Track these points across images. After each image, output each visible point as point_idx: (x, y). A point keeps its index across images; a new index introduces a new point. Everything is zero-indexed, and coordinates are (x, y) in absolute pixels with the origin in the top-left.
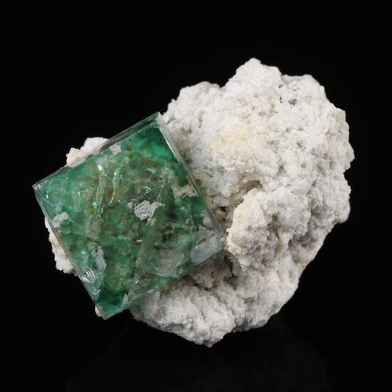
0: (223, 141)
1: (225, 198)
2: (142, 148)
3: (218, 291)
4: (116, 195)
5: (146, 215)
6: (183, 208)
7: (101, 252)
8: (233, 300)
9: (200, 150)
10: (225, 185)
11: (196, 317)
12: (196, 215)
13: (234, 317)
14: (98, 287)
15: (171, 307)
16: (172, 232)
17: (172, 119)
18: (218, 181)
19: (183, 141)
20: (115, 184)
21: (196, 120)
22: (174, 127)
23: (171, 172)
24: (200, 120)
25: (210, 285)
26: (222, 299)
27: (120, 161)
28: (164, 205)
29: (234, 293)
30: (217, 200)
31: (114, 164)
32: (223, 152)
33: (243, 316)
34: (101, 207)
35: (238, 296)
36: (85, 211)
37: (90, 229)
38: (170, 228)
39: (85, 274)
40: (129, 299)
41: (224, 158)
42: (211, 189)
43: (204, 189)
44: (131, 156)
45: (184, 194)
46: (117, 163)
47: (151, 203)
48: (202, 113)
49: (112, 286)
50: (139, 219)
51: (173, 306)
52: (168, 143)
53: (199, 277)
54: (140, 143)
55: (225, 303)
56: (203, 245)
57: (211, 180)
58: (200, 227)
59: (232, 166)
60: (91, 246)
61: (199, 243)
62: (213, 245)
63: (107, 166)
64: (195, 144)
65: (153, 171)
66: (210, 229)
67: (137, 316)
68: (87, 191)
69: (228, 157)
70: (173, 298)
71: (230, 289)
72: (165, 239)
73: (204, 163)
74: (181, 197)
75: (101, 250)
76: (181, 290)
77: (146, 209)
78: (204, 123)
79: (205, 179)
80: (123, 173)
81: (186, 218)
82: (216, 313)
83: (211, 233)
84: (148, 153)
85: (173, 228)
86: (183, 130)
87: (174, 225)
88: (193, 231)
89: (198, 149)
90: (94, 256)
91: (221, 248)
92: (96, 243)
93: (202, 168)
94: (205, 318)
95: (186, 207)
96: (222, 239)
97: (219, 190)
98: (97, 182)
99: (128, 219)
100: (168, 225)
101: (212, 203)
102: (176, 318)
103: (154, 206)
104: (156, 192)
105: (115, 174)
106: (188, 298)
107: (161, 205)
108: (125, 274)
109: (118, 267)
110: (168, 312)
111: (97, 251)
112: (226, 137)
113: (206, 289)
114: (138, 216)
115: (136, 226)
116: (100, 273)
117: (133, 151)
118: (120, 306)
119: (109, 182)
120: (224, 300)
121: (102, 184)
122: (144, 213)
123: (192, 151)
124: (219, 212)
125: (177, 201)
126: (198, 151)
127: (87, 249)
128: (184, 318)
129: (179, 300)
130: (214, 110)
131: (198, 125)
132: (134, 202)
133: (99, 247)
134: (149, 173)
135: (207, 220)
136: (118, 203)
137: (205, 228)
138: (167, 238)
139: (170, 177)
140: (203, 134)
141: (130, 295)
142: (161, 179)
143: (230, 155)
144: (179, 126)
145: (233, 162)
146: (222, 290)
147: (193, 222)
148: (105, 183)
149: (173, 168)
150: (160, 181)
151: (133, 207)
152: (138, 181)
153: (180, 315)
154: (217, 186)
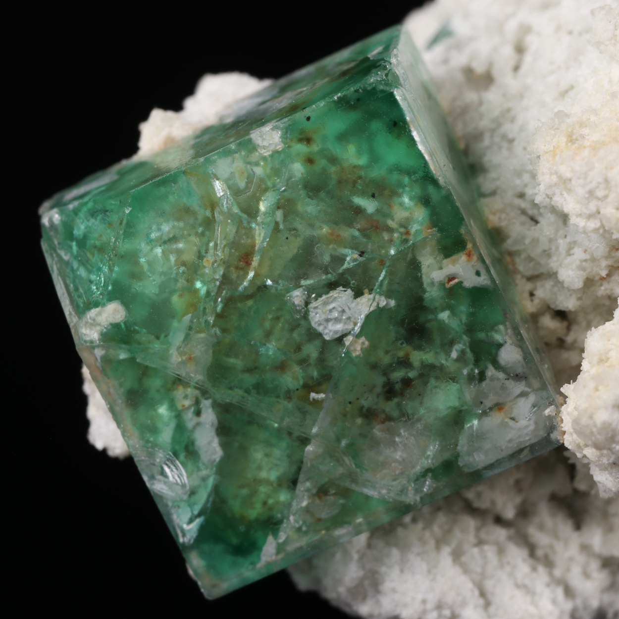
0: (571, 139)
1: (569, 289)
2: (342, 138)
3: (532, 531)
4: (261, 264)
5: (339, 327)
6: (444, 316)
7: (209, 416)
8: (571, 559)
9: (511, 141)
10: (569, 253)
11: (464, 604)
12: (481, 335)
13: (568, 606)
14: (197, 510)
15: (395, 573)
16: (411, 374)
17: (442, 34)
18: (551, 241)
19: (465, 110)
20: (260, 236)
21: (508, 51)
22: (446, 61)
23: (420, 214)
24: (520, 49)
25: (509, 513)
26: (540, 553)
27: (276, 172)
28: (392, 303)
29: (575, 539)
30: (543, 291)
31: (262, 180)
32: (568, 175)
33: (595, 603)
34: (219, 293)
35: (585, 548)
36: (175, 299)
37: (181, 354)
38: (405, 363)
39: (163, 473)
40: (280, 548)
41: (569, 191)
42: (530, 259)
43: (511, 254)
44: (310, 161)
45: (451, 278)
46: (269, 177)
47: (358, 294)
48: (526, 29)
49: (236, 506)
50: (320, 335)
51: (402, 571)
52: (415, 134)
53: (479, 495)
54: (338, 123)
55: (549, 563)
56: (495, 419)
57: (532, 232)
58: (491, 371)
59: (590, 216)
60: (184, 397)
61: (485, 413)
62: (523, 423)
63: (242, 184)
64: (498, 123)
65: (369, 206)
66: (518, 377)
67: (302, 583)
68: (181, 245)
69: (581, 191)
70: (404, 548)
71: (565, 527)
72: (390, 392)
73: (518, 182)
74: (442, 285)
75: (210, 410)
76: (428, 526)
77: (343, 311)
78: (528, 59)
79: (516, 229)
80: (286, 206)
81: (452, 343)
82: (519, 594)
83: (518, 388)
84: (359, 153)
85: (416, 364)
86: (468, 72)
87: (418, 357)
88: (471, 378)
89: (504, 137)
90: (190, 425)
91: (542, 434)
92: (197, 392)
93: (510, 194)
94: (487, 604)
95: (454, 313)
96: (548, 412)
97: (553, 264)
98: (209, 223)
99: (292, 330)
100: (401, 354)
101: (532, 294)
102: (405, 605)
103: (365, 306)
104: (374, 264)
105: (262, 207)
106: (446, 551)
107: (383, 302)
108: (273, 476)
109: (258, 455)
110: (387, 586)
111: (198, 413)
112: (582, 125)
113: (499, 520)
114: (320, 329)
115: (311, 351)
116: (204, 473)
117: (315, 148)
118: (253, 564)
119: (244, 230)
120: (546, 557)
121: (224, 232)
122: (337, 320)
123: (486, 142)
124: (549, 323)
125: (432, 294)
126: (505, 144)
127: (172, 405)
128: (429, 606)
129: (419, 554)
130: (558, 29)
131: (512, 63)
132: (310, 290)
133: (206, 404)
134: (359, 211)
135: (509, 355)
136: (265, 286)
137: (501, 375)
138: (398, 387)
139: (414, 228)
140: (522, 96)
141: (282, 537)
142: (390, 230)
143: (588, 188)
144: (460, 60)
145: (593, 207)
146: (541, 527)
147: (470, 355)
148: (231, 229)
149: (425, 201)
150: (386, 236)
151: (307, 303)
152: (325, 230)
153: (420, 597)
154: (547, 254)
